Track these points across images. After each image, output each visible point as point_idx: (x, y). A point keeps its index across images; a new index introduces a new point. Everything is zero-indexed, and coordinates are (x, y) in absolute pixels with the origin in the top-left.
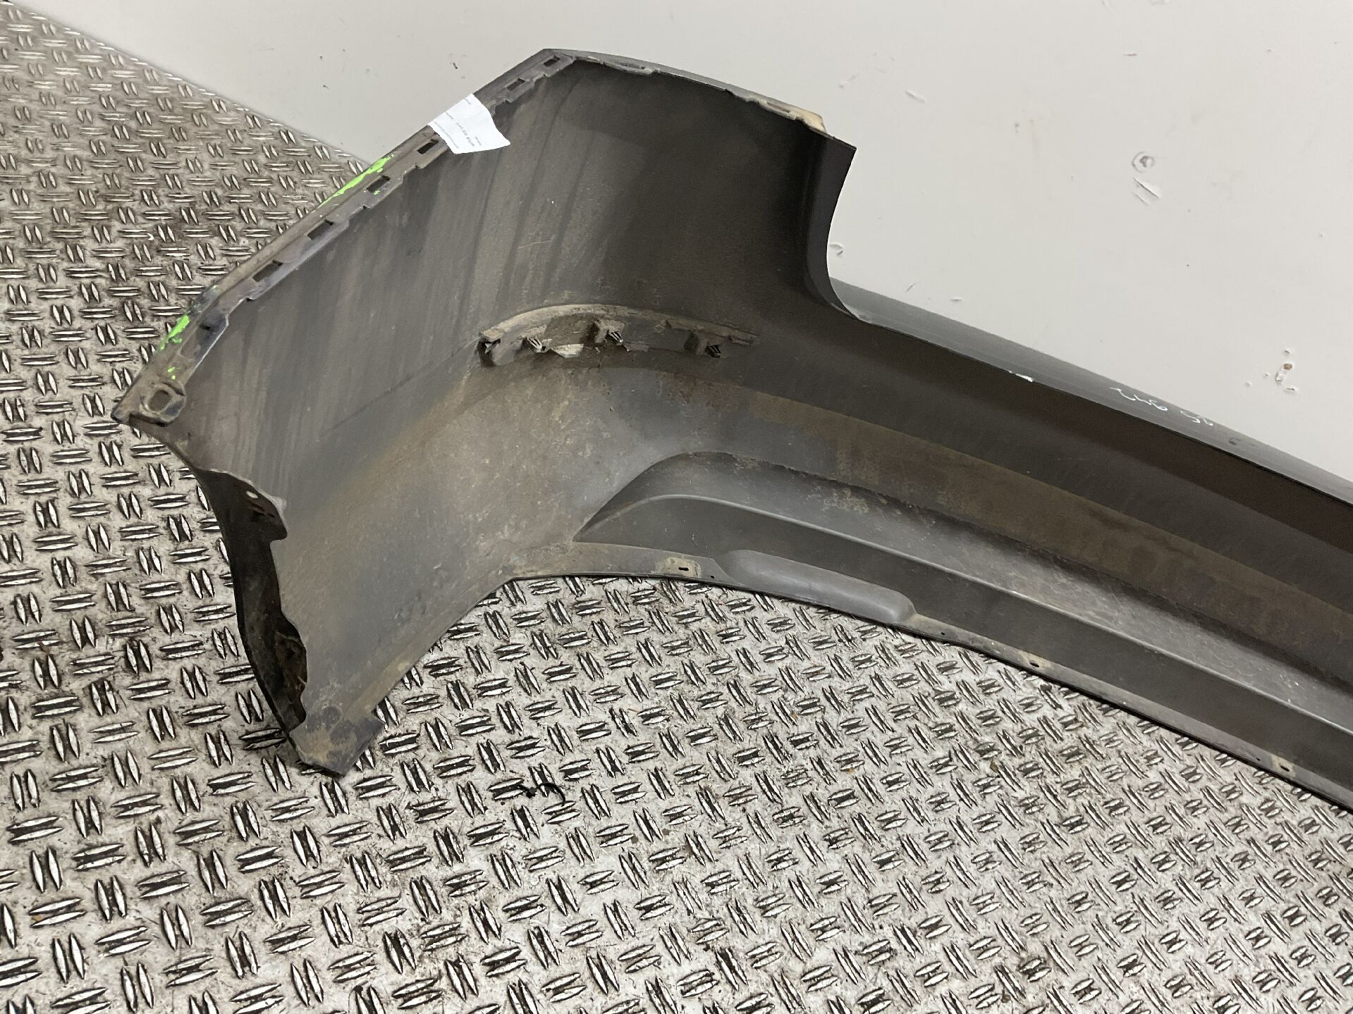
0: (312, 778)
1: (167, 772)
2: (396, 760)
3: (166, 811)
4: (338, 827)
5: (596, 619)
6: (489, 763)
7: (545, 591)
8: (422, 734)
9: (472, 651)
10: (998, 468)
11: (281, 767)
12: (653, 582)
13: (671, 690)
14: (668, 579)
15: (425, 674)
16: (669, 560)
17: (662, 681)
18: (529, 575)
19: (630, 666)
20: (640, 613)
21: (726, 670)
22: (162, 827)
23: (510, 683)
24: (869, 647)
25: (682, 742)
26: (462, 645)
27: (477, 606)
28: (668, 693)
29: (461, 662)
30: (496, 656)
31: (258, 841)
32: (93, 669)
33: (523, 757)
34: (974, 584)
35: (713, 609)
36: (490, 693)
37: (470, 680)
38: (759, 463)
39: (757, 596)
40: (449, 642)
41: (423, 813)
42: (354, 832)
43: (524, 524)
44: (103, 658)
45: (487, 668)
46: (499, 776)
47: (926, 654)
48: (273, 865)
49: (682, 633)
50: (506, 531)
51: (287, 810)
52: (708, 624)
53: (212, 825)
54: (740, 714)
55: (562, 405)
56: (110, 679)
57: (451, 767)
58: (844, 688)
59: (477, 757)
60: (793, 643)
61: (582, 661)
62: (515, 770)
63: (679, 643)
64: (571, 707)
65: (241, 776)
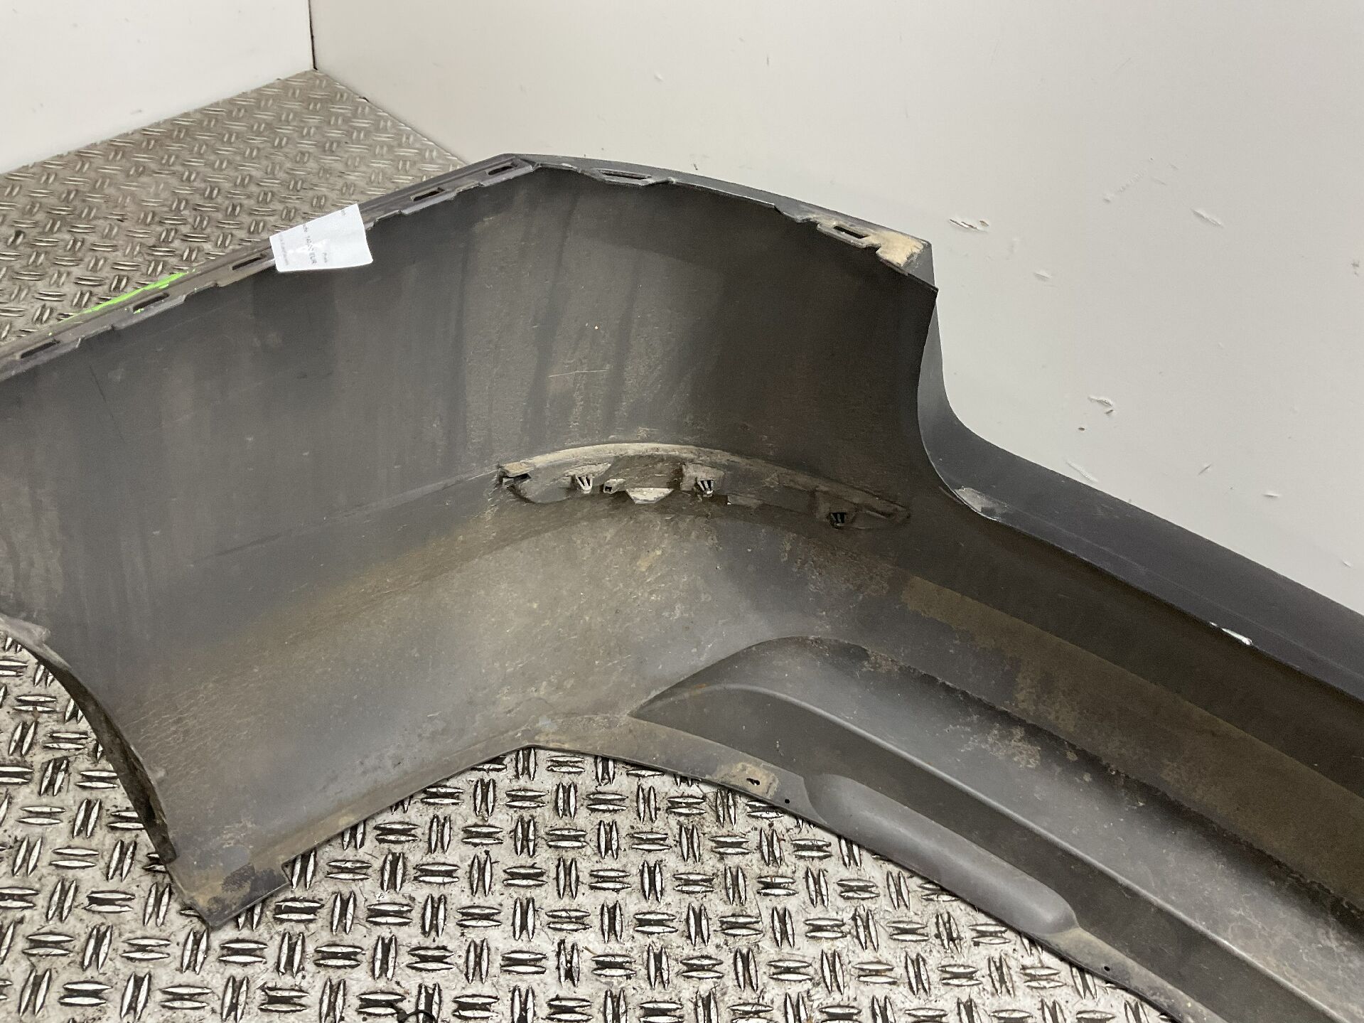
0: (187, 921)
1: (60, 871)
2: (281, 928)
3: (35, 912)
4: (180, 986)
5: (607, 818)
6: (378, 964)
7: (564, 769)
8: (327, 906)
9: (438, 821)
10: (1266, 747)
11: (165, 899)
12: (707, 789)
13: (654, 938)
14: (728, 790)
15: (372, 835)
16: (740, 766)
17: (649, 923)
18: (551, 745)
19: (617, 891)
20: (667, 825)
21: (744, 932)
22: (21, 928)
23: (459, 873)
24: (977, 957)
25: (630, 1013)
26: (431, 811)
27: (473, 769)
28: (649, 941)
29: (418, 832)
30: (462, 835)
31: (95, 974)
32: (62, 745)
33: (421, 970)
34: (1160, 911)
35: (770, 844)
36: (427, 879)
37: (416, 855)
38: (901, 669)
39: (843, 842)
40: (420, 805)
41: (273, 1000)
42: (191, 997)
43: (569, 684)
44: (78, 736)
45: (443, 847)
46: (381, 984)
47: (1070, 990)
48: (92, 1005)
49: (710, 864)
50: (542, 688)
51: (143, 949)
52: (753, 864)
53: (64, 942)
54: (732, 998)
55: (652, 555)
56: (71, 759)
57: (334, 956)
58: (907, 1006)
59: (369, 953)
60: (864, 921)
61: (561, 868)
62: (402, 983)
63: (700, 877)
64: (513, 924)
65: (123, 896)
